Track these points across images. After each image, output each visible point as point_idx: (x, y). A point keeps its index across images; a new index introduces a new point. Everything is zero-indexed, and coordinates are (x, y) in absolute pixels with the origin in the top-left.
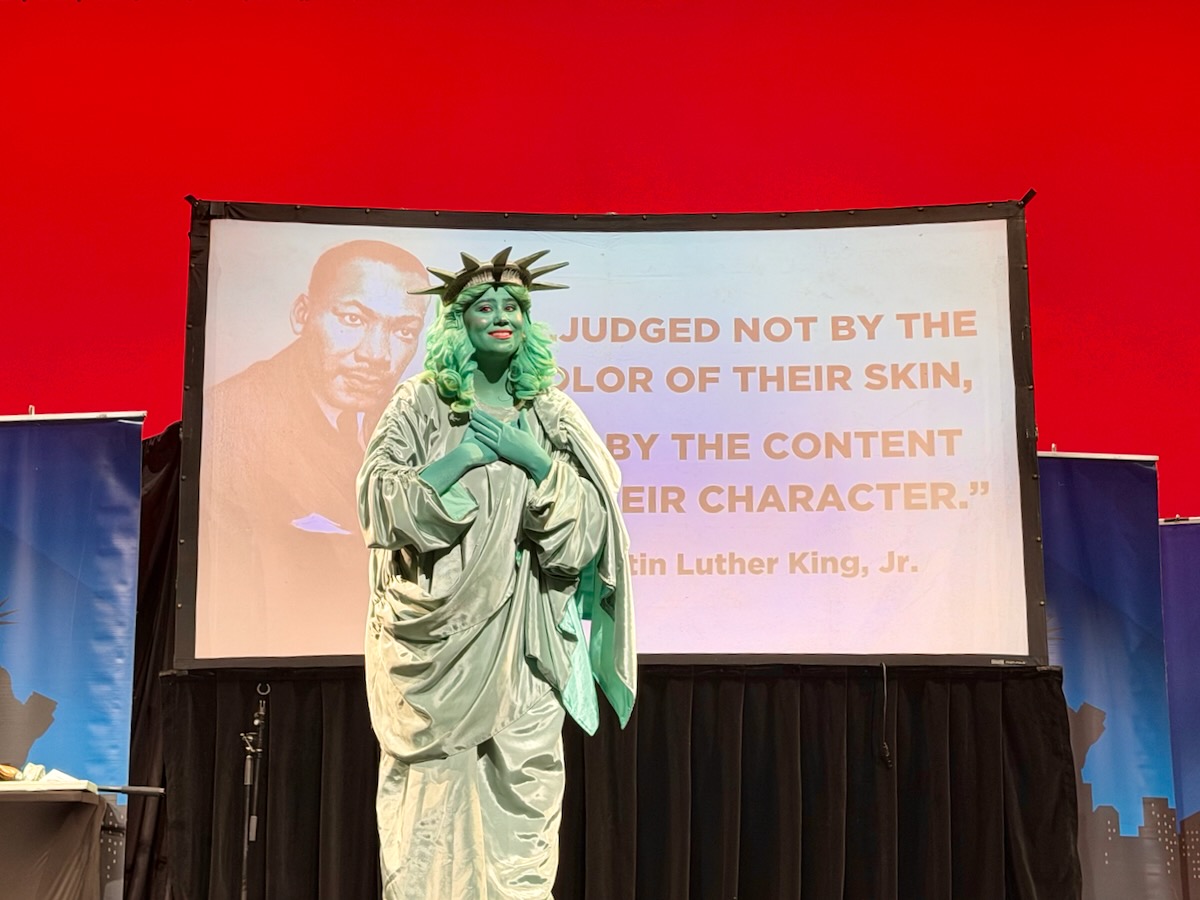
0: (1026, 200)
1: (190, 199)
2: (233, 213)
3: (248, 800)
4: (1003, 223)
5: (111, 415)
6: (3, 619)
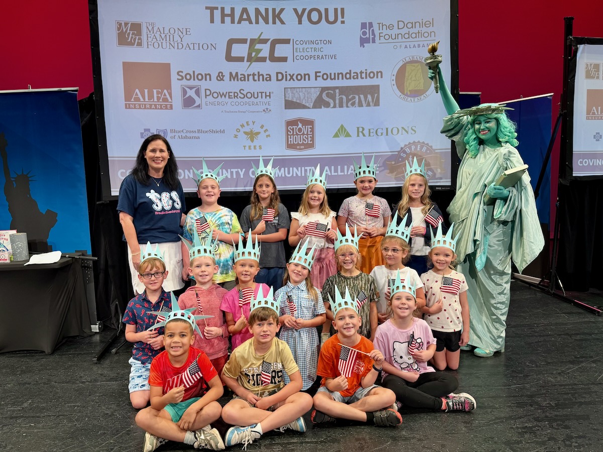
5: (63, 89)
6: (30, 179)
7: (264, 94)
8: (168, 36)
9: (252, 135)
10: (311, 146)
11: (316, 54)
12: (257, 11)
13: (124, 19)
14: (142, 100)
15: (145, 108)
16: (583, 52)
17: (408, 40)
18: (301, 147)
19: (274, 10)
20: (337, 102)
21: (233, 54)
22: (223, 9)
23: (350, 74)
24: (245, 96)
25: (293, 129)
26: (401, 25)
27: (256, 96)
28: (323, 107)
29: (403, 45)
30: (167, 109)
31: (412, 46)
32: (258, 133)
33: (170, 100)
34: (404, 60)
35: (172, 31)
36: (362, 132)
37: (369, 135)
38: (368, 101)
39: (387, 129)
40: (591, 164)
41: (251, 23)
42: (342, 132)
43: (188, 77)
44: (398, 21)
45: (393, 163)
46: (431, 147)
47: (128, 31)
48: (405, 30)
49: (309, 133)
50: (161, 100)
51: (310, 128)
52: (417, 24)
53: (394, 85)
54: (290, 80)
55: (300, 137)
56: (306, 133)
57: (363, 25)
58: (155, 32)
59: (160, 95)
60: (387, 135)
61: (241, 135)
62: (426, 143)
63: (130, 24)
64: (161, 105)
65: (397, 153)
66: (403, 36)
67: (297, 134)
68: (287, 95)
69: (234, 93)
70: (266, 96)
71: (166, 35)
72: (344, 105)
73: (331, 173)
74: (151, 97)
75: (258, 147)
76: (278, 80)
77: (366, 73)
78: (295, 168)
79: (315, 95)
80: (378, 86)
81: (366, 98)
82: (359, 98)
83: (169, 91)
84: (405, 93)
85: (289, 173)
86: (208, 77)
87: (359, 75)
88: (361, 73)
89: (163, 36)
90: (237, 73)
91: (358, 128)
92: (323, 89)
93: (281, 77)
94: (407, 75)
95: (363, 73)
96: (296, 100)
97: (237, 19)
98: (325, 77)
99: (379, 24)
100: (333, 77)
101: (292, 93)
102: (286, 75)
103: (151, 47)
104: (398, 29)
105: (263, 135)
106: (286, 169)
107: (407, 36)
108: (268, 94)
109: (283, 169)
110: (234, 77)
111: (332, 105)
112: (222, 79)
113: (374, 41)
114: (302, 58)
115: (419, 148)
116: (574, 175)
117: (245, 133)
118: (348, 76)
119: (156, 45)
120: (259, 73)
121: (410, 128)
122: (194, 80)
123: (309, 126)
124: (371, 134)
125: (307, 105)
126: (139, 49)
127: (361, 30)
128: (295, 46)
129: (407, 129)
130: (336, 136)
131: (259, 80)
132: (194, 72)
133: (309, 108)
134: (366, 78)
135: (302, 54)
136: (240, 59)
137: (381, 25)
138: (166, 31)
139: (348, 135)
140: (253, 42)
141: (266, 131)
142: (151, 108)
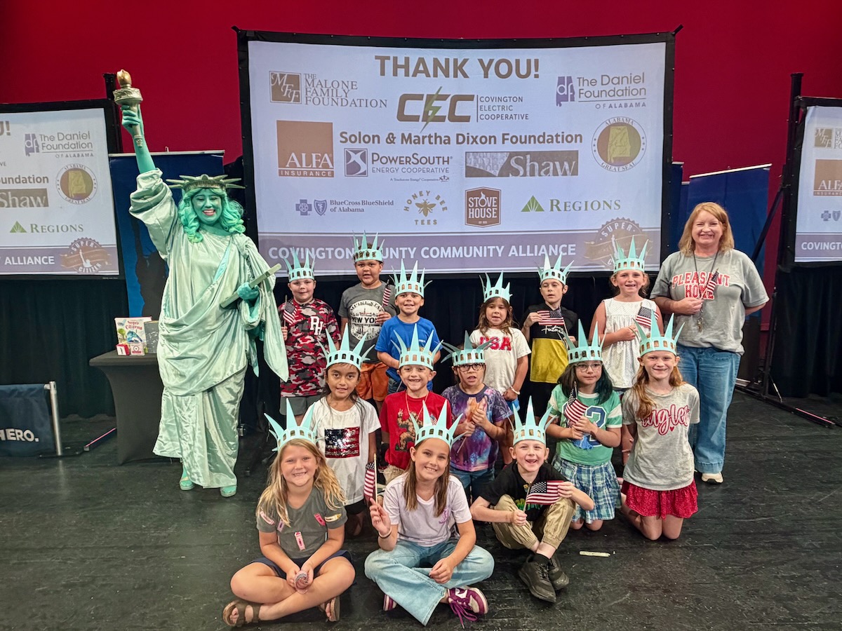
0: (676, 31)
1: (234, 28)
2: (259, 37)
4: (664, 44)
5: (206, 152)
7: (441, 160)
8: (330, 91)
9: (426, 208)
10: (496, 221)
11: (505, 113)
12: (436, 62)
13: (279, 70)
14: (298, 165)
15: (302, 175)
16: (813, 115)
17: (613, 98)
18: (484, 222)
19: (456, 61)
20: (528, 169)
21: (406, 113)
22: (395, 59)
23: (544, 136)
24: (419, 161)
25: (474, 201)
26: (606, 80)
27: (431, 162)
28: (510, 175)
29: (608, 104)
30: (327, 176)
31: (617, 106)
32: (434, 205)
33: (331, 166)
34: (608, 122)
35: (335, 85)
36: (556, 206)
37: (565, 210)
38: (565, 169)
39: (586, 202)
40: (817, 248)
41: (428, 75)
42: (533, 205)
43: (353, 139)
44: (602, 76)
45: (592, 243)
46: (638, 225)
47: (284, 84)
48: (611, 86)
49: (493, 206)
50: (320, 166)
51: (495, 200)
52: (625, 79)
53: (595, 151)
54: (472, 143)
55: (483, 210)
56: (489, 206)
57: (561, 80)
58: (315, 86)
59: (319, 160)
60: (586, 209)
61: (413, 208)
62: (631, 220)
63: (286, 76)
64: (321, 172)
65: (597, 231)
66: (607, 94)
67: (479, 207)
68: (469, 161)
69: (406, 157)
70: (444, 161)
71: (328, 90)
72: (536, 173)
73: (518, 253)
74: (309, 162)
75: (432, 222)
76: (458, 143)
77: (563, 136)
78: (475, 247)
79: (501, 161)
80: (577, 152)
81: (562, 165)
82: (554, 166)
83: (330, 155)
84: (609, 160)
85: (468, 253)
86: (376, 139)
87: (555, 138)
88: (557, 136)
89: (325, 90)
90: (410, 135)
91: (552, 201)
92: (512, 155)
93: (462, 139)
94: (610, 140)
95: (559, 136)
96: (480, 166)
97: (412, 70)
98: (514, 140)
99: (579, 78)
100: (523, 140)
101: (475, 158)
102: (468, 137)
103: (310, 103)
104: (602, 84)
105: (439, 207)
106: (465, 248)
107: (612, 93)
108: (446, 159)
109: (461, 248)
110: (406, 139)
111: (522, 173)
112: (393, 142)
113: (573, 99)
114: (487, 117)
115: (623, 225)
116: (796, 261)
117: (417, 205)
118: (541, 139)
119: (316, 101)
120: (436, 134)
121: (613, 203)
122: (360, 142)
123: (494, 198)
124: (567, 209)
125: (492, 172)
126: (297, 105)
127: (558, 85)
128: (480, 104)
129: (609, 204)
130: (526, 209)
131: (436, 143)
132: (360, 133)
133: (495, 176)
134: (563, 142)
135: (488, 112)
136: (415, 118)
137: (581, 80)
138: (329, 85)
139: (540, 209)
140: (430, 98)
141: (442, 202)
142: (308, 176)
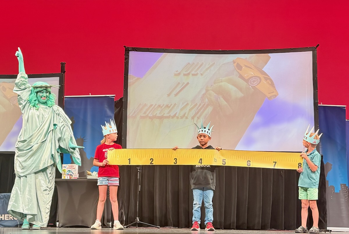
0: (317, 47)
2: (134, 50)
3: (138, 182)
4: (312, 52)
5: (107, 95)
6: (84, 141)
